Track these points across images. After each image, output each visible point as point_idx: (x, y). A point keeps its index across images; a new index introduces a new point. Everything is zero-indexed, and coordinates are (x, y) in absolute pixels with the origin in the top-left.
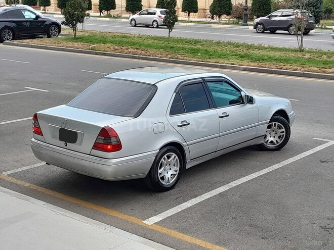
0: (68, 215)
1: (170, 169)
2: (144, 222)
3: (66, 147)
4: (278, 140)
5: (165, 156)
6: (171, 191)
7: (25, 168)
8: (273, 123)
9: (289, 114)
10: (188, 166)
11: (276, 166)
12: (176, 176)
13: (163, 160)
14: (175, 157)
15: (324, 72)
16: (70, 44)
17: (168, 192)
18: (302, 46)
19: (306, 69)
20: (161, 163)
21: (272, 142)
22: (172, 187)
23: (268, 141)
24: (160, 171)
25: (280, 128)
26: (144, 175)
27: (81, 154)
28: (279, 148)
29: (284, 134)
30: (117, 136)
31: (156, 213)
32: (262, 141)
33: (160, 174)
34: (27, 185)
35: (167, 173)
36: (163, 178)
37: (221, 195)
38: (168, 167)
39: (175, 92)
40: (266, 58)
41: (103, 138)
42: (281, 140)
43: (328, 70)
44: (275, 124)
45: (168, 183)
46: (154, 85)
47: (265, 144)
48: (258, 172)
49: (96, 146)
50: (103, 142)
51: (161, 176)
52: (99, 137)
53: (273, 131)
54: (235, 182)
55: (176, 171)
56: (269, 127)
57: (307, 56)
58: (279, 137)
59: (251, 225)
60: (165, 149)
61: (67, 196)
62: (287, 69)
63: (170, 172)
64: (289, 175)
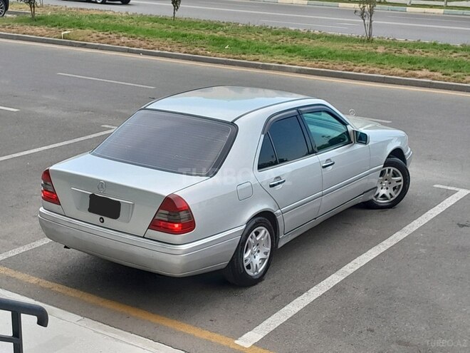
0: (123, 339)
1: (259, 251)
2: (236, 342)
3: (101, 224)
4: (393, 193)
5: (253, 233)
6: (260, 286)
8: (387, 169)
9: (406, 154)
10: (281, 244)
11: (399, 236)
12: (266, 260)
13: (249, 239)
14: (265, 232)
15: (414, 76)
16: (28, 29)
17: (257, 286)
18: (370, 35)
19: (388, 71)
20: (248, 244)
21: (384, 196)
22: (261, 278)
23: (378, 194)
24: (246, 256)
25: (395, 175)
26: (224, 264)
27: (128, 236)
28: (394, 204)
29: (402, 183)
30: (188, 209)
31: (251, 325)
32: (372, 197)
33: (246, 260)
34: (34, 280)
35: (255, 257)
36: (249, 267)
37: (337, 289)
38: (255, 249)
39: (263, 133)
41: (167, 212)
42: (396, 193)
43: (418, 72)
44: (389, 170)
45: (256, 273)
46: (232, 122)
47: (374, 199)
48: (377, 247)
49: (155, 225)
50: (166, 219)
51: (248, 263)
52: (161, 211)
53: (386, 180)
54: (349, 265)
55: (266, 253)
56: (382, 174)
57: (381, 50)
58: (394, 188)
59: (399, 343)
60: (254, 222)
61: (103, 299)
63: (259, 257)
64: (423, 251)
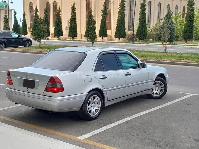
1: (95, 106)
2: (78, 138)
3: (27, 91)
4: (160, 92)
5: (92, 97)
6: (96, 121)
7: (3, 109)
8: (157, 82)
9: (166, 77)
10: (106, 105)
11: (160, 107)
12: (99, 110)
13: (90, 99)
14: (98, 98)
16: (37, 50)
17: (94, 121)
18: (166, 50)
20: (89, 102)
21: (156, 93)
22: (96, 118)
23: (154, 93)
24: (88, 107)
25: (161, 85)
26: (78, 109)
27: (37, 95)
28: (161, 97)
29: (164, 88)
30: (60, 82)
31: (86, 133)
32: (150, 92)
33: (89, 109)
34: (3, 118)
35: (93, 108)
36: (90, 112)
37: (127, 122)
38: (93, 105)
39: (98, 57)
40: (146, 55)
41: (51, 83)
42: (161, 93)
43: (183, 61)
44: (158, 82)
45: (94, 115)
46: (85, 53)
47: (152, 94)
48: (150, 110)
49: (47, 89)
50: (51, 86)
51: (89, 110)
52: (49, 83)
53: (157, 86)
54: (136, 115)
55: (99, 107)
56: (155, 84)
57: (169, 55)
58: (161, 90)
59: (149, 139)
60: (92, 93)
61: (28, 124)
62: (159, 60)
63: (95, 108)
64: (169, 111)
